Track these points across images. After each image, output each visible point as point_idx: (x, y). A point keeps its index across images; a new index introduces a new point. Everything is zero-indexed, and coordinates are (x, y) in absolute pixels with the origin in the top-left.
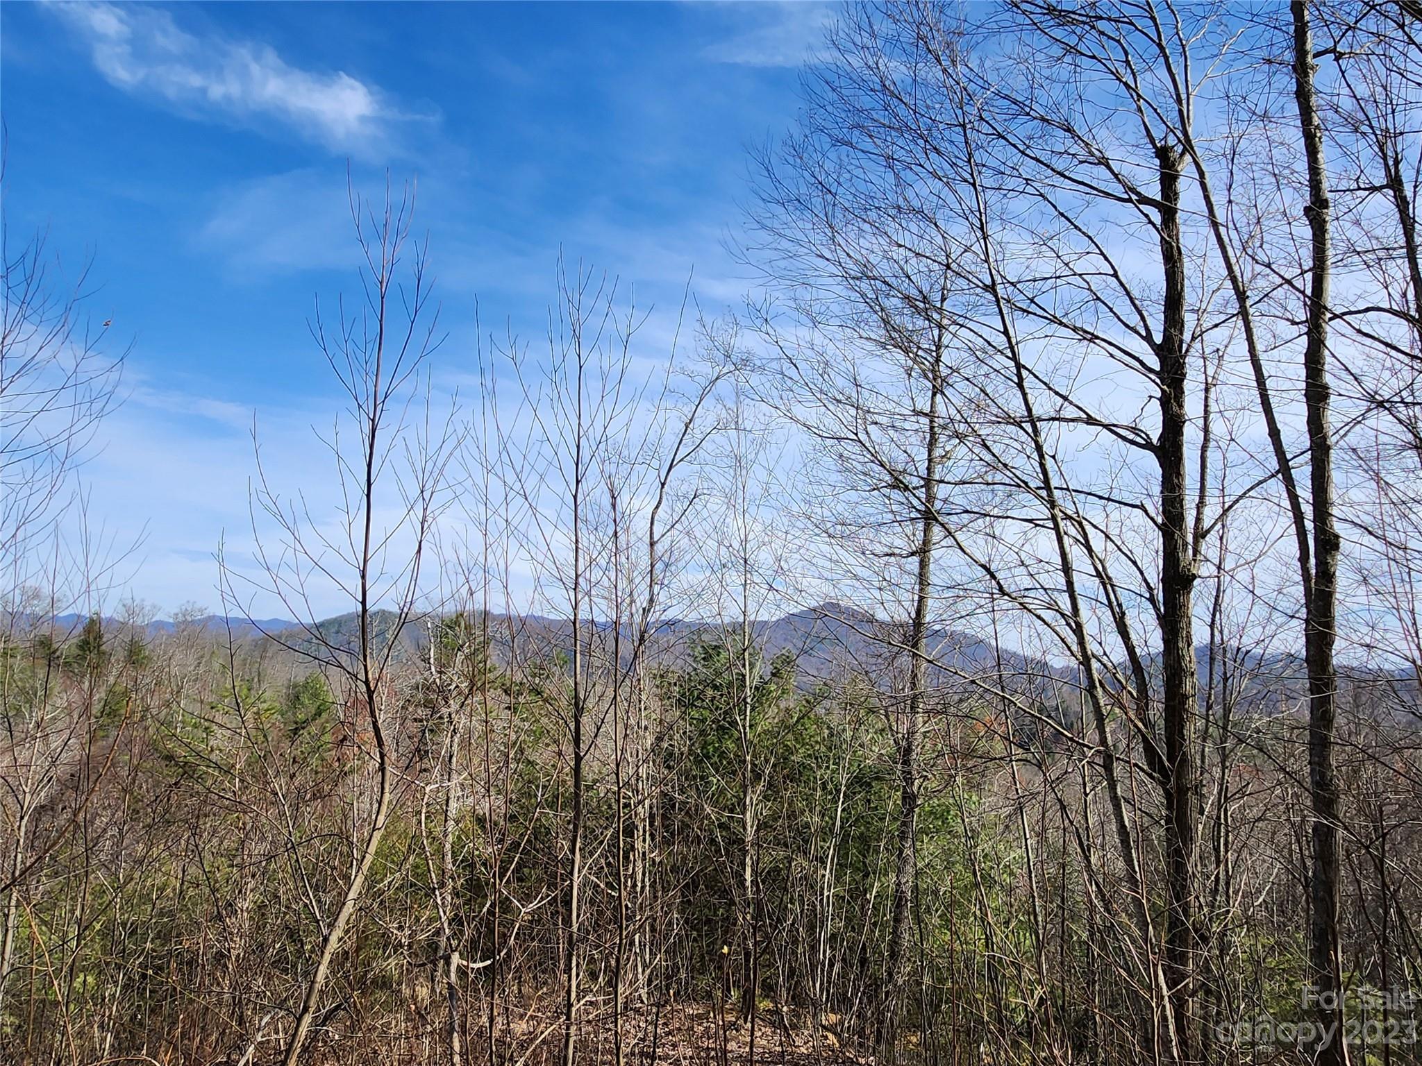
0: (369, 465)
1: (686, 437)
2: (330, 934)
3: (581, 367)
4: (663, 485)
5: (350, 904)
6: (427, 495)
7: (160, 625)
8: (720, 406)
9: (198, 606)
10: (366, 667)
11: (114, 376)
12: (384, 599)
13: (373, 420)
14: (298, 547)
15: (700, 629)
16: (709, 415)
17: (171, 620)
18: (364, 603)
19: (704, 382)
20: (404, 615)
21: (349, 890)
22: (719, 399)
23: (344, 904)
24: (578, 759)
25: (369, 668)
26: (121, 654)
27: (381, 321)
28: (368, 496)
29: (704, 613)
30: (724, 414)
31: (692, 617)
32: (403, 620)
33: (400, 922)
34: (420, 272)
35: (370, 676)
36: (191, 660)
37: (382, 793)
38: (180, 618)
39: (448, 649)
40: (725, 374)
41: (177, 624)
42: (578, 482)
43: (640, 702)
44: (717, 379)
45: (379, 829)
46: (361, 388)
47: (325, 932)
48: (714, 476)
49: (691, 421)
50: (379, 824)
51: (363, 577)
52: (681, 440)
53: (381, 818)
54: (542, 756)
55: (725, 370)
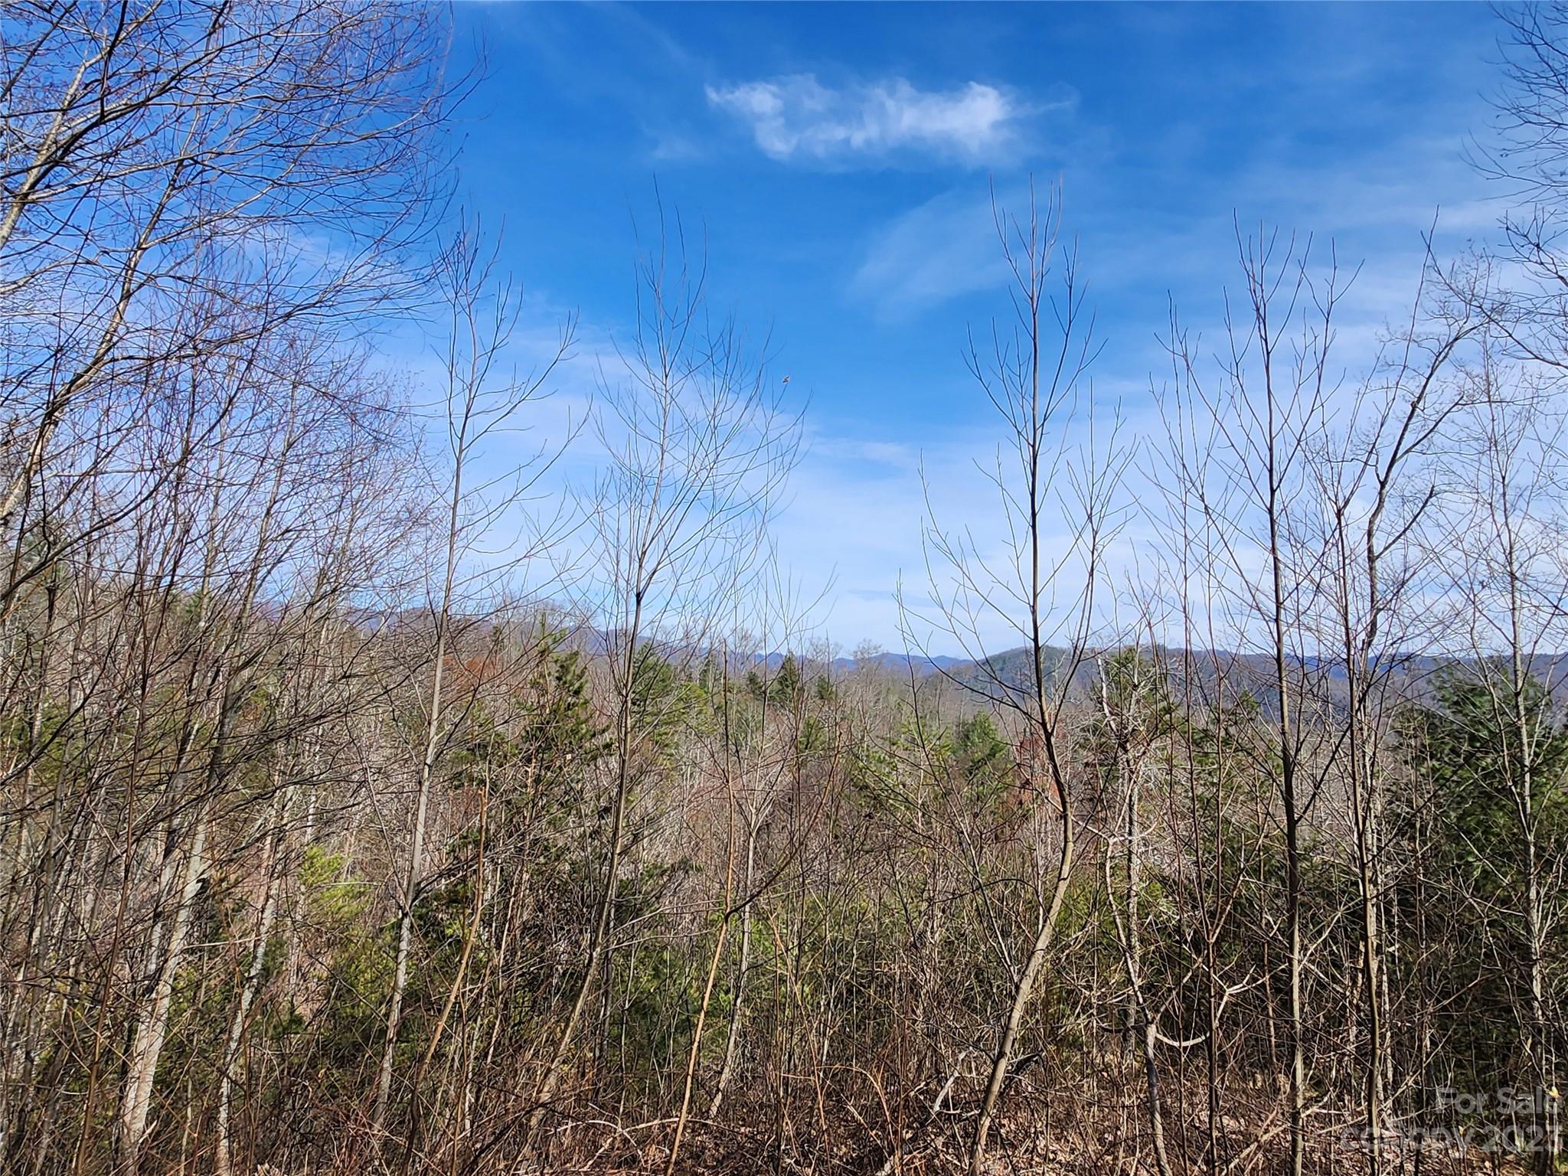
0: (1033, 494)
1: (1413, 420)
2: (1021, 981)
3: (1268, 353)
4: (1383, 484)
5: (1039, 955)
6: (1095, 519)
7: (842, 662)
8: (1462, 375)
9: (873, 644)
10: (1041, 707)
11: (798, 429)
12: (1058, 636)
13: (1033, 446)
14: (968, 583)
15: (1452, 665)
16: (1446, 386)
17: (852, 658)
18: (1036, 640)
19: (1435, 347)
20: (1078, 652)
21: (1037, 939)
22: (1460, 366)
23: (1033, 953)
24: (1292, 824)
25: (1045, 708)
26: (814, 690)
27: (1034, 339)
28: (1034, 527)
29: (1454, 645)
30: (1469, 385)
31: (1434, 650)
32: (1078, 657)
33: (1088, 981)
34: (1071, 279)
35: (1047, 718)
36: (870, 697)
37: (1066, 842)
38: (859, 656)
39: (1123, 689)
40: (1467, 332)
41: (856, 662)
42: (1273, 491)
43: (1364, 756)
44: (1456, 339)
45: (1065, 879)
46: (1018, 411)
47: (1016, 978)
48: (1457, 467)
49: (1419, 399)
50: (1065, 874)
51: (1034, 612)
52: (1407, 425)
53: (1066, 869)
54: (1236, 813)
55: (1467, 327)
